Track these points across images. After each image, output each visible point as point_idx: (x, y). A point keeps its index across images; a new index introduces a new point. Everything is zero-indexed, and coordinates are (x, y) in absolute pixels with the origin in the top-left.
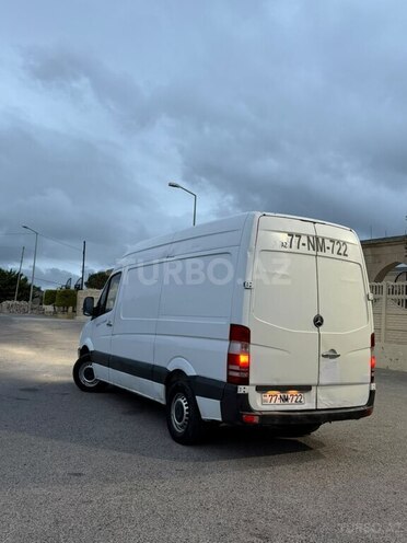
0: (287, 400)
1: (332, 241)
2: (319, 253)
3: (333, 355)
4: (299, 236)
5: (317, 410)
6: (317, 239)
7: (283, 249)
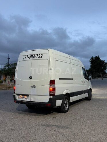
0: (23, 98)
1: (37, 55)
2: (33, 59)
3: (34, 87)
4: (28, 56)
5: (30, 101)
6: (33, 55)
7: (24, 60)
